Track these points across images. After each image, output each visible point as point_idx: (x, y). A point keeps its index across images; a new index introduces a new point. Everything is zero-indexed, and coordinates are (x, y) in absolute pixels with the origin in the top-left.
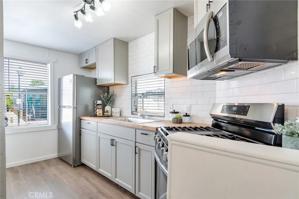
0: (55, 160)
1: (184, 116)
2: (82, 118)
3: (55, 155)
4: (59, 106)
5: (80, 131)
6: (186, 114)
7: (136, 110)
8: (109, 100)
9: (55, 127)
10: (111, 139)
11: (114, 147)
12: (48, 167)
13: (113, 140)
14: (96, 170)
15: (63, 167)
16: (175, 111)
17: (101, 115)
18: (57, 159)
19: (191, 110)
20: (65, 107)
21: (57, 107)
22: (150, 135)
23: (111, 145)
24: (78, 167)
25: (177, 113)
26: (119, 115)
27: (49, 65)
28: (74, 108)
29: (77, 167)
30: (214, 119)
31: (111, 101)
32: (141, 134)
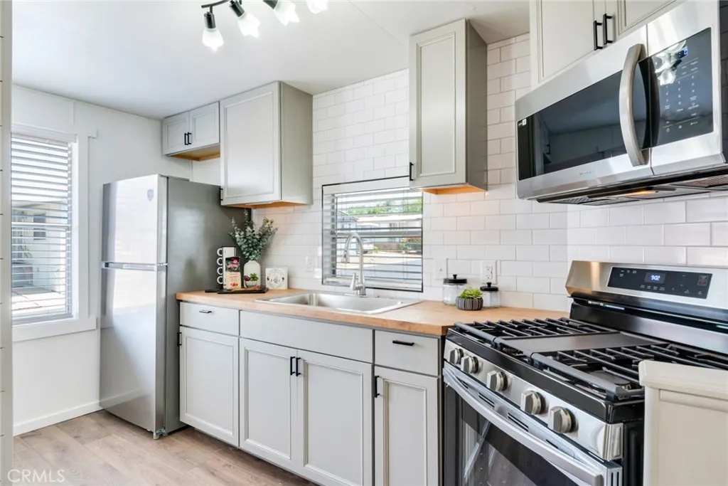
0: (93, 421)
1: (483, 289)
2: (185, 297)
3: (93, 404)
4: (104, 264)
5: (179, 333)
6: (489, 284)
7: (334, 272)
8: (256, 246)
9: (92, 322)
10: (292, 358)
11: (301, 378)
12: (80, 444)
13: (297, 359)
14: (236, 444)
15: (123, 439)
16: (458, 277)
17: (239, 287)
18: (97, 415)
19: (499, 274)
20: (120, 266)
21: (97, 266)
22: (422, 347)
23: (292, 373)
24: (171, 438)
25: (463, 282)
26: (284, 286)
27: (75, 146)
28: (159, 269)
29: (167, 439)
30: (575, 300)
31: (260, 249)
32: (394, 342)
